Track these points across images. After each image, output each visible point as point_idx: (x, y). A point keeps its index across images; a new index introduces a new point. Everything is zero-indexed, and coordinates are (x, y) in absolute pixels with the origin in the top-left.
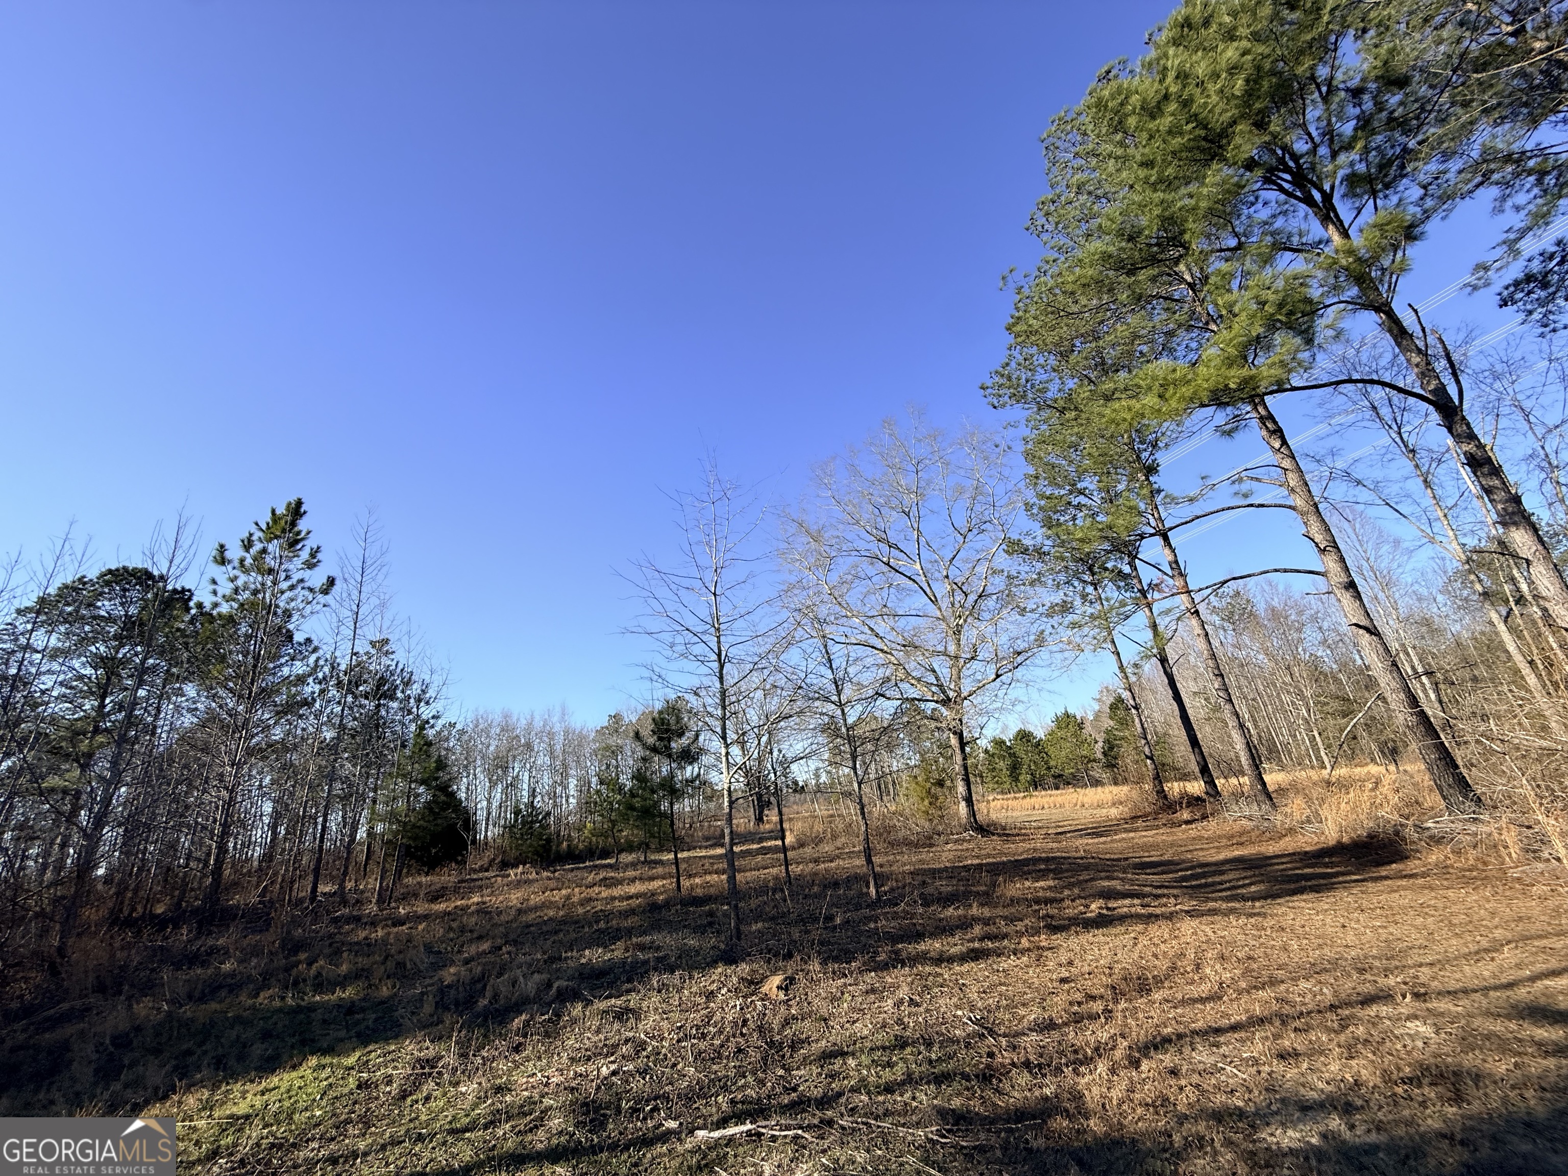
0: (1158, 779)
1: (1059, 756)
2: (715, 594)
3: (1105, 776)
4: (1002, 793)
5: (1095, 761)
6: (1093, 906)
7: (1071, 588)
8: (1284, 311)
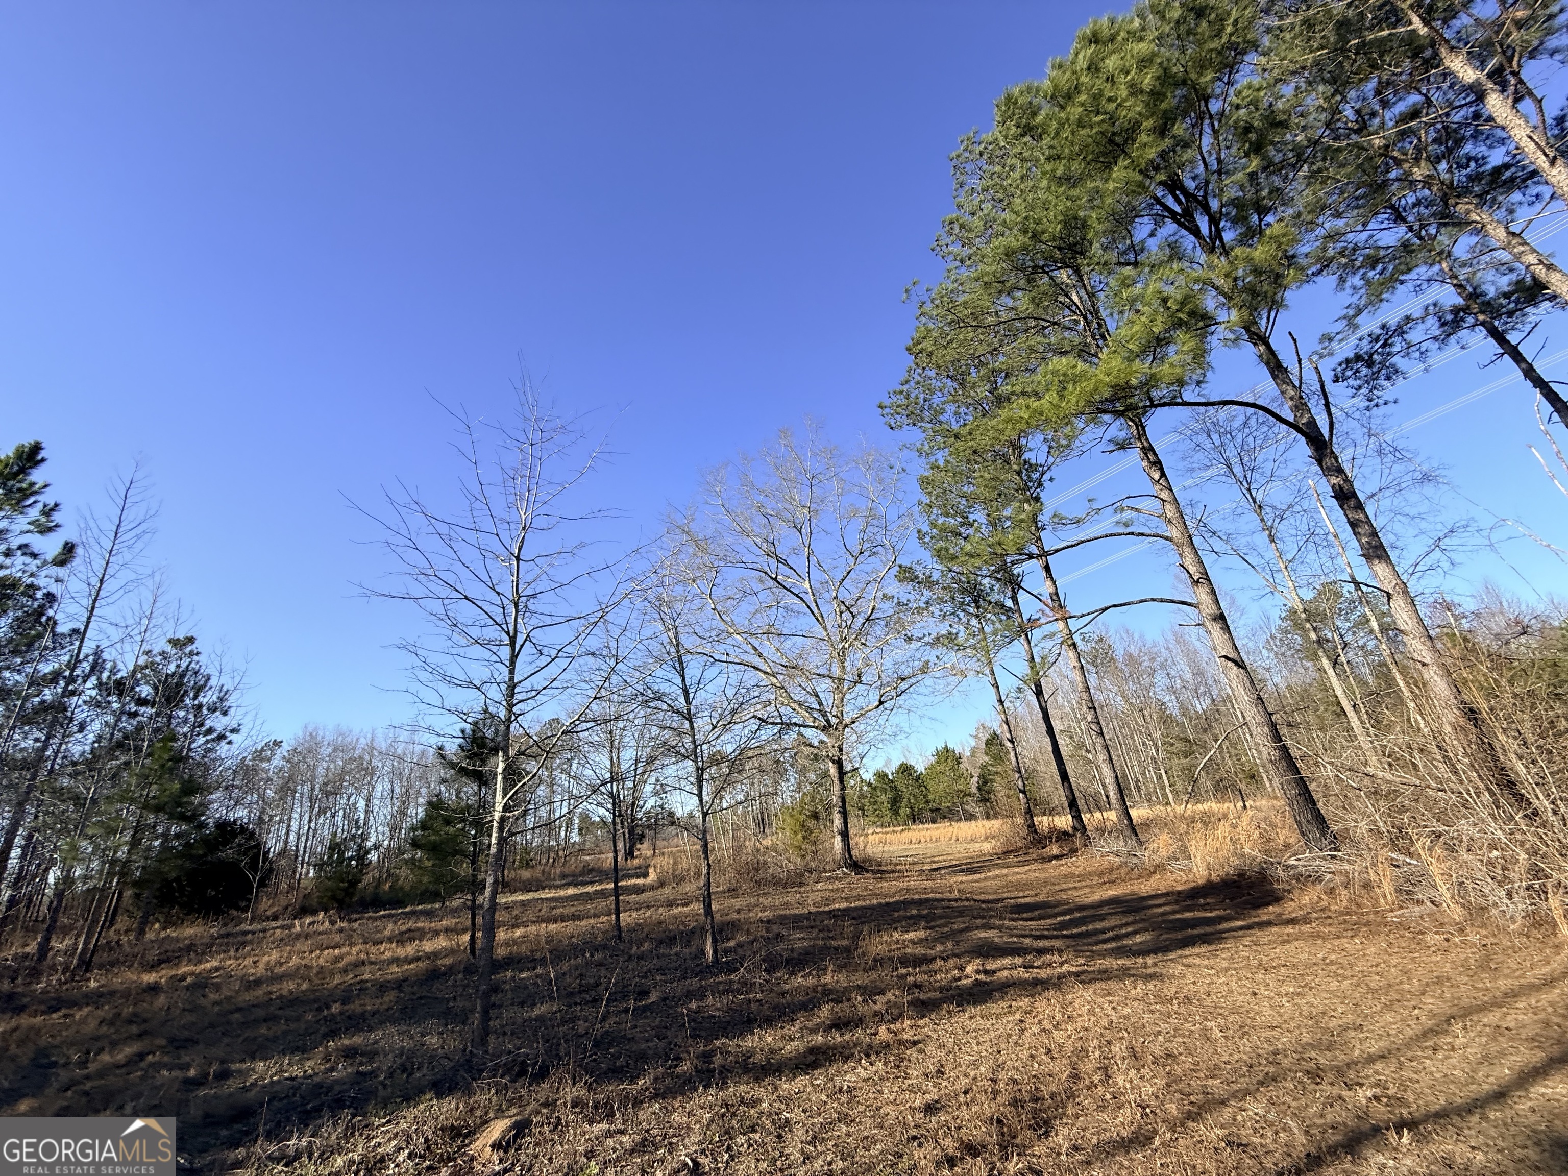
0: (1029, 813)
1: (937, 789)
2: (518, 558)
3: (978, 810)
4: (882, 826)
5: (969, 795)
6: (969, 969)
7: (956, 619)
8: (1186, 309)
